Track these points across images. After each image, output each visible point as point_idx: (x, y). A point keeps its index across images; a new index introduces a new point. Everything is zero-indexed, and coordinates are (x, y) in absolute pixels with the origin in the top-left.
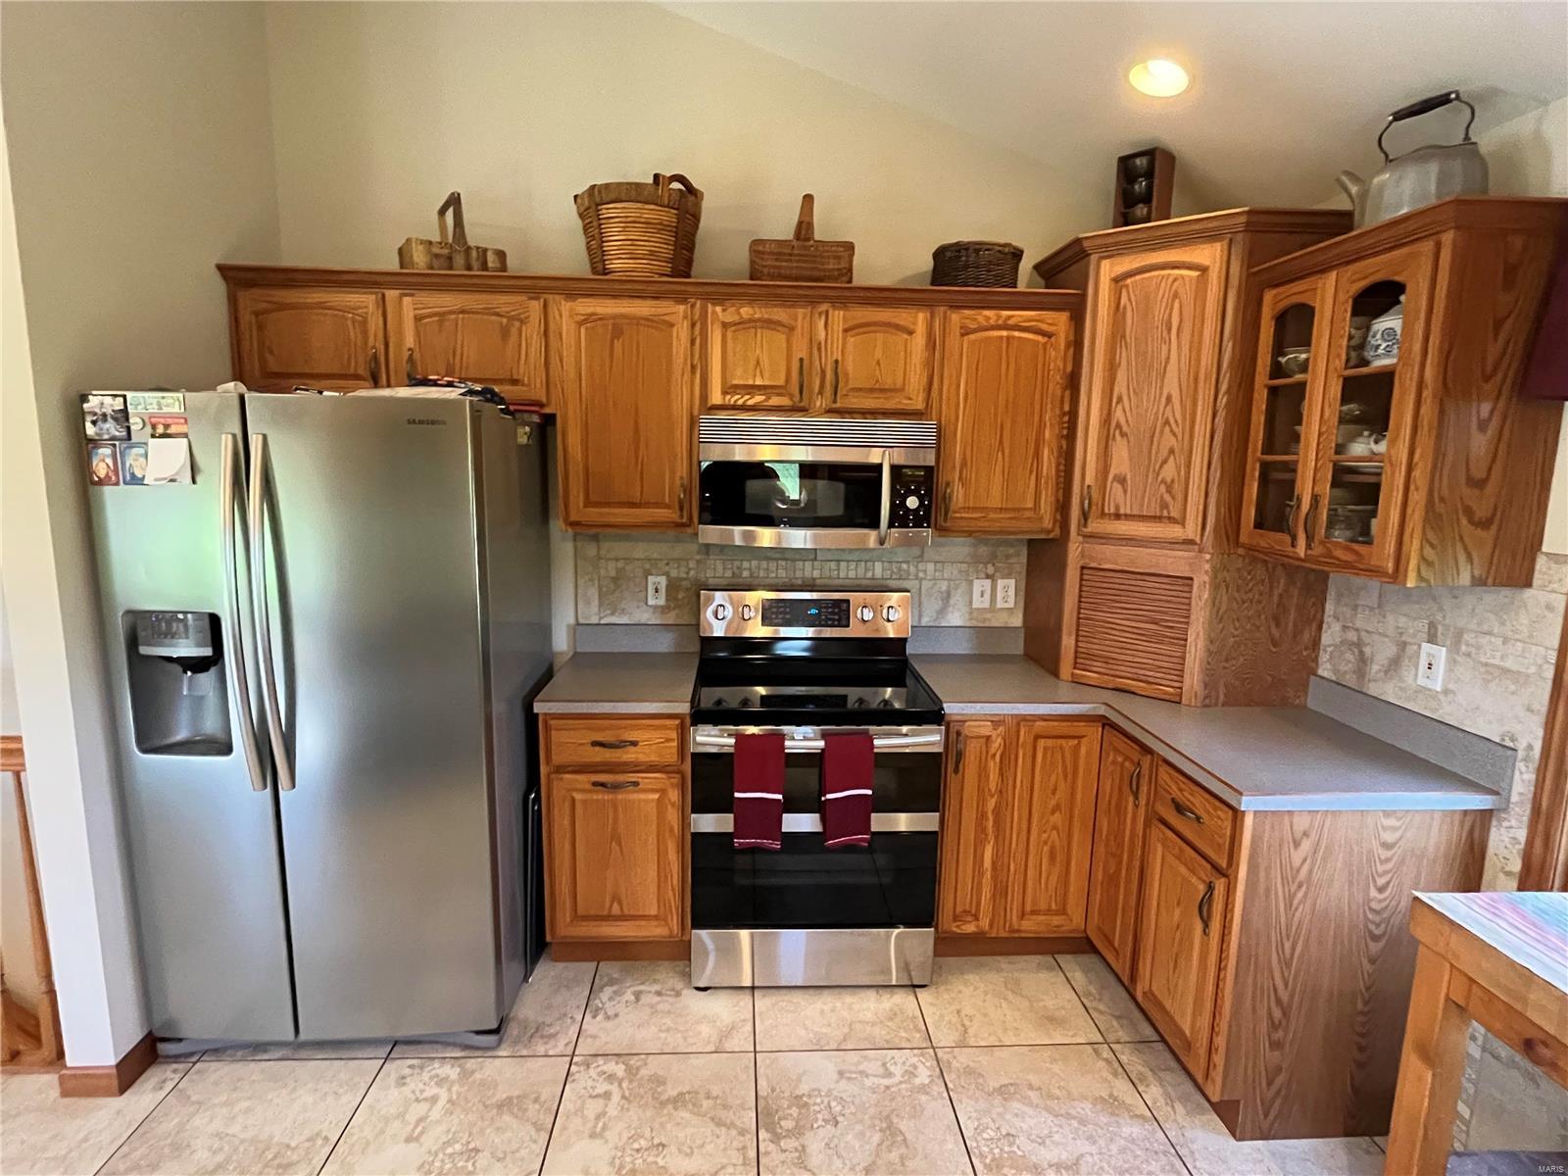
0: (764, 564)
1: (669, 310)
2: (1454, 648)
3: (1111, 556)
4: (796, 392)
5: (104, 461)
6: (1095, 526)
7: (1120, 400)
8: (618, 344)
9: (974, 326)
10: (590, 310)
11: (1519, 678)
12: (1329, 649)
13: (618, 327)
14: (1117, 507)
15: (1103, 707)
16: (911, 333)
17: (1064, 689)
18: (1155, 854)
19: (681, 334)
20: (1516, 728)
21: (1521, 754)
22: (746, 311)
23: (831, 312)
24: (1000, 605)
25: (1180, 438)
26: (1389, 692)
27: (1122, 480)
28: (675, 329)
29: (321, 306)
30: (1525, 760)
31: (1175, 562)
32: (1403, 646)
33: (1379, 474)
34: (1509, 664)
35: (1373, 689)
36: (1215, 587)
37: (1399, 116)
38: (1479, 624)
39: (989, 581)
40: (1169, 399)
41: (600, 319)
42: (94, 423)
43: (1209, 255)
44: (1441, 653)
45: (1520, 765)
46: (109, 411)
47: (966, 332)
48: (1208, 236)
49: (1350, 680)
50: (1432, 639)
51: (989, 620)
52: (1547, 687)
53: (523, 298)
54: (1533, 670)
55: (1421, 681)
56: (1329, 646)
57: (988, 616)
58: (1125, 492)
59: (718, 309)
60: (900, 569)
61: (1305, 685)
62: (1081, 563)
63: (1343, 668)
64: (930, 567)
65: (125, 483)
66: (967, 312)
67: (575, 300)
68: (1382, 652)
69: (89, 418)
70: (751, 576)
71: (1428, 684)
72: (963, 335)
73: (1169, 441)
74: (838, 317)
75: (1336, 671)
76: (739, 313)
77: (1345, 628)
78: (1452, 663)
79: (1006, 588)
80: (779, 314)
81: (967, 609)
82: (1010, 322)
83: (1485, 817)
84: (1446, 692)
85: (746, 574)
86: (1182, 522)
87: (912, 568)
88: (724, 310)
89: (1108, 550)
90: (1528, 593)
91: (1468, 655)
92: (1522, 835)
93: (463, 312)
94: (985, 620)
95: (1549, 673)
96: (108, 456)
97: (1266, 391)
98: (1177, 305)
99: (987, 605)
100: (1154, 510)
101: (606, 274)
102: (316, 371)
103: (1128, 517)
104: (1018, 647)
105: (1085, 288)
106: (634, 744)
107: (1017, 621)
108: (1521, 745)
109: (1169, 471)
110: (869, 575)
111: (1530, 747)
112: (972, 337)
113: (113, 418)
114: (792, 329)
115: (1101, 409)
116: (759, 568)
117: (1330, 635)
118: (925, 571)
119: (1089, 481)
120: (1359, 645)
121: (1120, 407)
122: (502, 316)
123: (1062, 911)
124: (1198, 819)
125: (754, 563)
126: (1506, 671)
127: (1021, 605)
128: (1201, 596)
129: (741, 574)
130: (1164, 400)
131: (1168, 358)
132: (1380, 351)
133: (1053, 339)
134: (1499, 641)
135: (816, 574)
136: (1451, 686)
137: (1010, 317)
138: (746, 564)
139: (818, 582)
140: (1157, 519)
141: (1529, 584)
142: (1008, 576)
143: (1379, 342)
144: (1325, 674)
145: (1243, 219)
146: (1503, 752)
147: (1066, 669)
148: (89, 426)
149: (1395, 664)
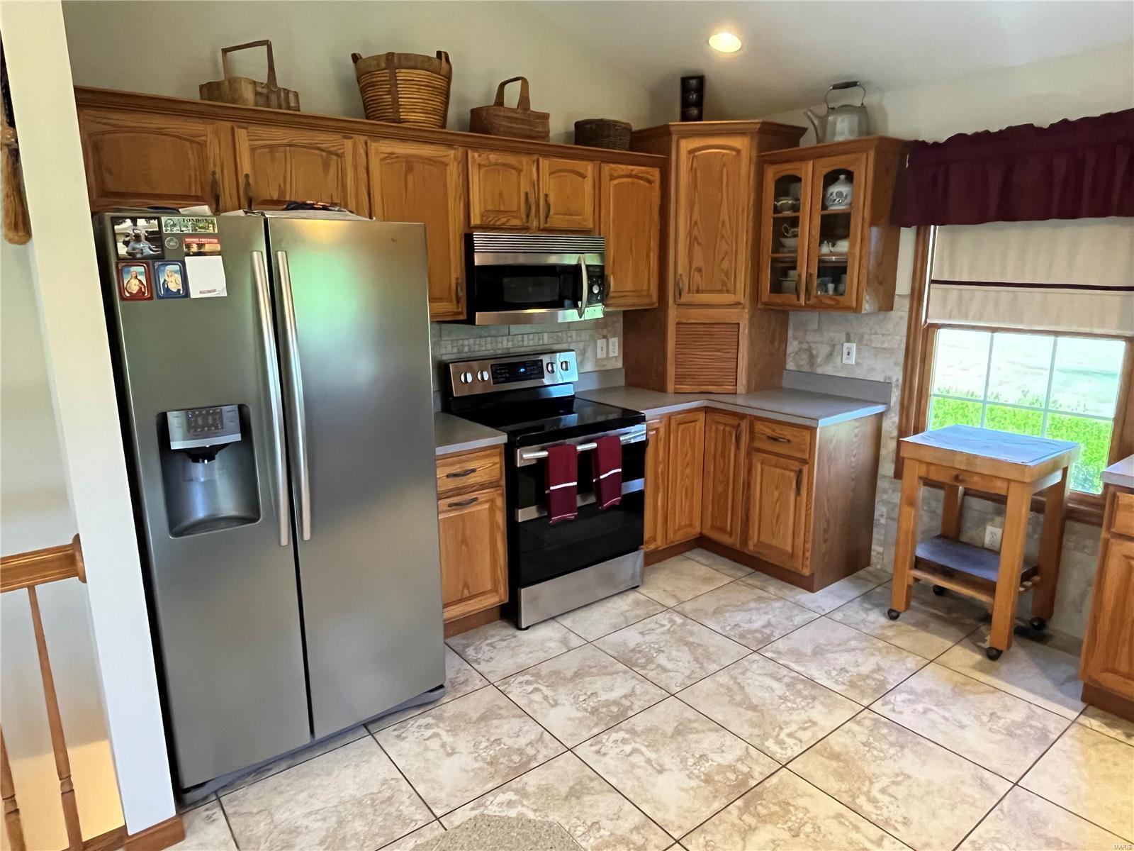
0: (478, 341)
1: (444, 154)
2: (860, 342)
3: (695, 315)
4: (524, 216)
5: (136, 277)
6: (685, 298)
7: (696, 223)
8: (410, 177)
9: (616, 175)
10: (389, 150)
11: (890, 351)
12: (792, 355)
13: (409, 164)
14: (698, 287)
15: (706, 401)
16: (584, 177)
17: (670, 396)
18: (756, 470)
19: (453, 172)
20: (890, 373)
21: (893, 385)
22: (493, 157)
23: (541, 160)
24: (611, 354)
25: (730, 244)
26: (828, 370)
27: (699, 270)
28: (448, 168)
29: (160, 132)
30: (897, 386)
31: (730, 315)
32: (834, 346)
33: (847, 262)
34: (885, 346)
35: (819, 370)
36: (751, 326)
37: (836, 87)
38: (871, 330)
39: (605, 340)
40: (723, 223)
41: (397, 157)
42: (126, 243)
43: (740, 143)
44: (854, 346)
45: (894, 389)
46: (143, 233)
47: (612, 178)
48: (742, 133)
49: (806, 368)
50: (848, 340)
51: (606, 365)
52: (903, 352)
53: (338, 136)
54: (896, 346)
55: (845, 361)
56: (792, 353)
57: (605, 363)
58: (702, 277)
59: (476, 155)
60: (558, 336)
61: (781, 375)
62: (677, 320)
63: (801, 363)
64: (574, 333)
65: (159, 297)
66: (612, 165)
67: (378, 141)
68: (822, 351)
69: (120, 240)
70: (470, 351)
71: (850, 362)
72: (610, 180)
73: (724, 247)
74: (545, 164)
75: (797, 365)
76: (488, 159)
77: (800, 343)
78: (859, 350)
79: (614, 343)
80: (512, 159)
81: (594, 359)
82: (633, 173)
83: (880, 416)
84: (857, 364)
85: (466, 349)
86: (735, 293)
87: (565, 335)
88: (480, 156)
89: (693, 312)
90: (892, 313)
91: (867, 345)
92: (896, 419)
93: (291, 145)
94: (604, 366)
95: (903, 346)
96: (141, 274)
97: (772, 220)
98: (725, 170)
99: (604, 356)
100: (719, 287)
101: (401, 123)
102: (157, 192)
103: (703, 292)
104: (621, 381)
105: (668, 153)
106: (473, 471)
107: (619, 364)
108: (894, 379)
109: (725, 265)
110: (541, 342)
111: (897, 380)
112: (616, 182)
113: (147, 239)
114: (519, 171)
115: (686, 227)
116: (475, 344)
117: (792, 346)
118: (571, 337)
119: (680, 271)
120: (809, 350)
121: (696, 227)
122: (323, 150)
123: (691, 525)
124: (789, 441)
125: (472, 341)
126: (884, 349)
127: (622, 355)
128: (744, 331)
129: (463, 349)
130: (720, 224)
131: (722, 199)
132: (836, 202)
133: (653, 184)
134: (881, 336)
135: (510, 345)
136: (860, 361)
137: (632, 170)
138: (466, 342)
139: (511, 351)
140: (720, 291)
141: (891, 309)
142: (614, 336)
143: (835, 198)
144: (791, 368)
145: (758, 126)
146: (887, 385)
147: (671, 386)
148: (120, 246)
149: (830, 356)
